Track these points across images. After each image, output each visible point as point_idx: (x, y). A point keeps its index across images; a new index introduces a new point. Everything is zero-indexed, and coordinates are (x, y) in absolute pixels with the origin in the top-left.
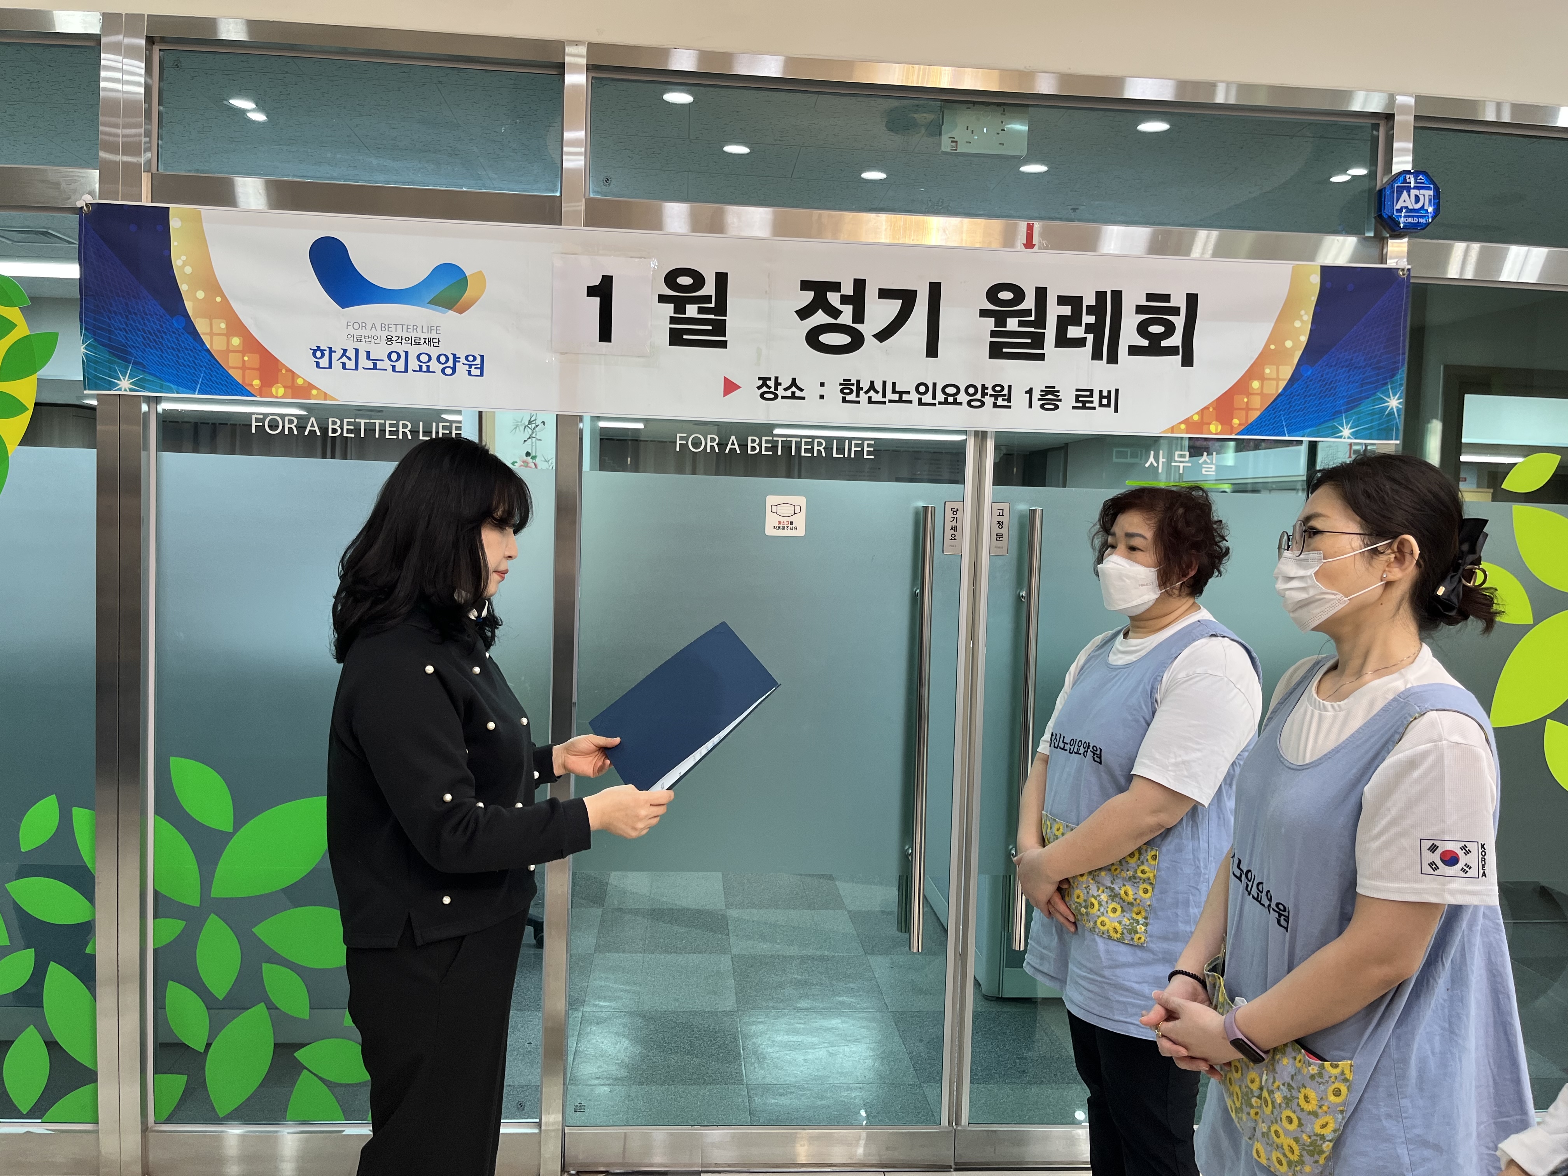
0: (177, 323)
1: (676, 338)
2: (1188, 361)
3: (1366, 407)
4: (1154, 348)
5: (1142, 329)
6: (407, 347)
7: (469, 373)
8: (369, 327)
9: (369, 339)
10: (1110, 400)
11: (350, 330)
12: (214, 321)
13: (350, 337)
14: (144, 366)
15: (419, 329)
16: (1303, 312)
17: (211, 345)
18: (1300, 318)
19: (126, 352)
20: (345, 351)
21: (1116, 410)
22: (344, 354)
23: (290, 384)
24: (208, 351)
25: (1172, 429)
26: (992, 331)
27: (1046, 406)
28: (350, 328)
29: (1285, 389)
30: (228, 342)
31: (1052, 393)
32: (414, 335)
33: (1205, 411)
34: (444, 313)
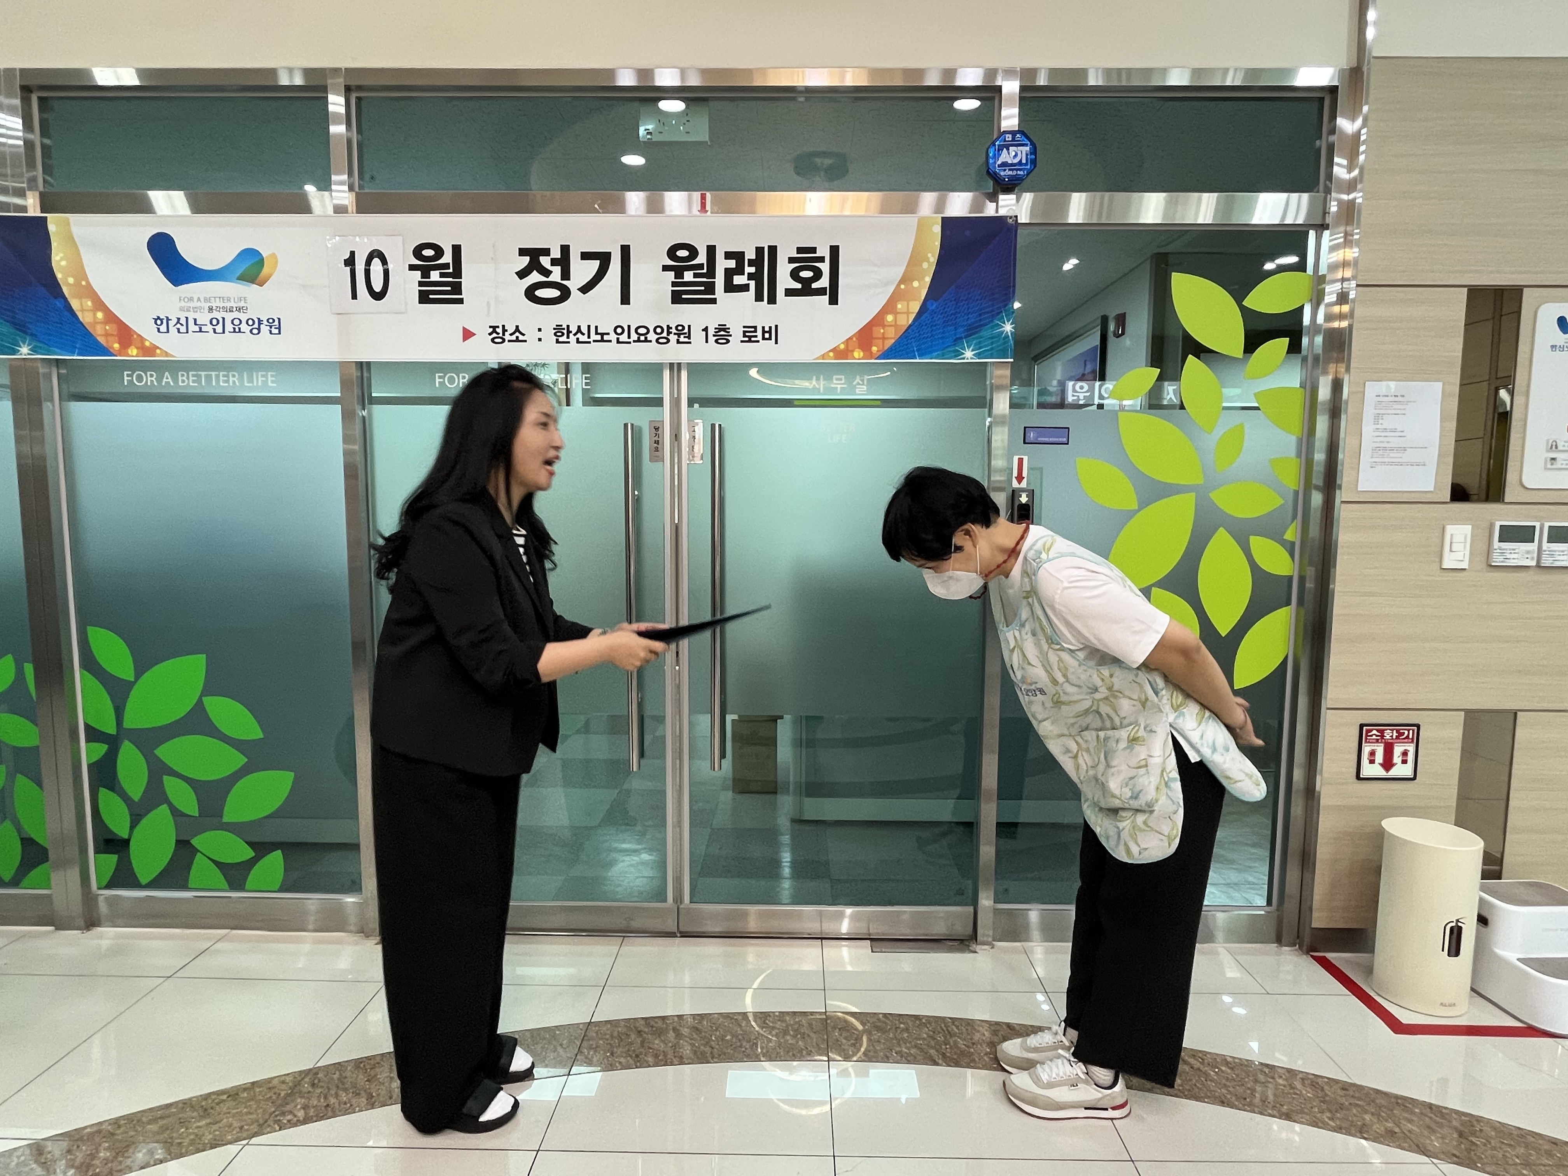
0: (59, 304)
1: (424, 298)
2: (834, 300)
3: (986, 333)
4: (806, 290)
5: (795, 275)
6: (224, 314)
7: (271, 333)
8: (195, 300)
9: (195, 309)
10: (771, 334)
11: (183, 304)
12: (84, 300)
13: (182, 309)
14: (36, 336)
15: (232, 300)
16: (929, 255)
17: (83, 317)
18: (928, 260)
19: (24, 326)
20: (179, 319)
21: (776, 343)
22: (178, 322)
23: (140, 345)
24: (81, 323)
25: (823, 357)
26: (672, 282)
27: (719, 341)
28: (182, 301)
29: (915, 320)
30: (95, 315)
31: (724, 330)
32: (228, 305)
33: (850, 341)
34: (249, 286)
